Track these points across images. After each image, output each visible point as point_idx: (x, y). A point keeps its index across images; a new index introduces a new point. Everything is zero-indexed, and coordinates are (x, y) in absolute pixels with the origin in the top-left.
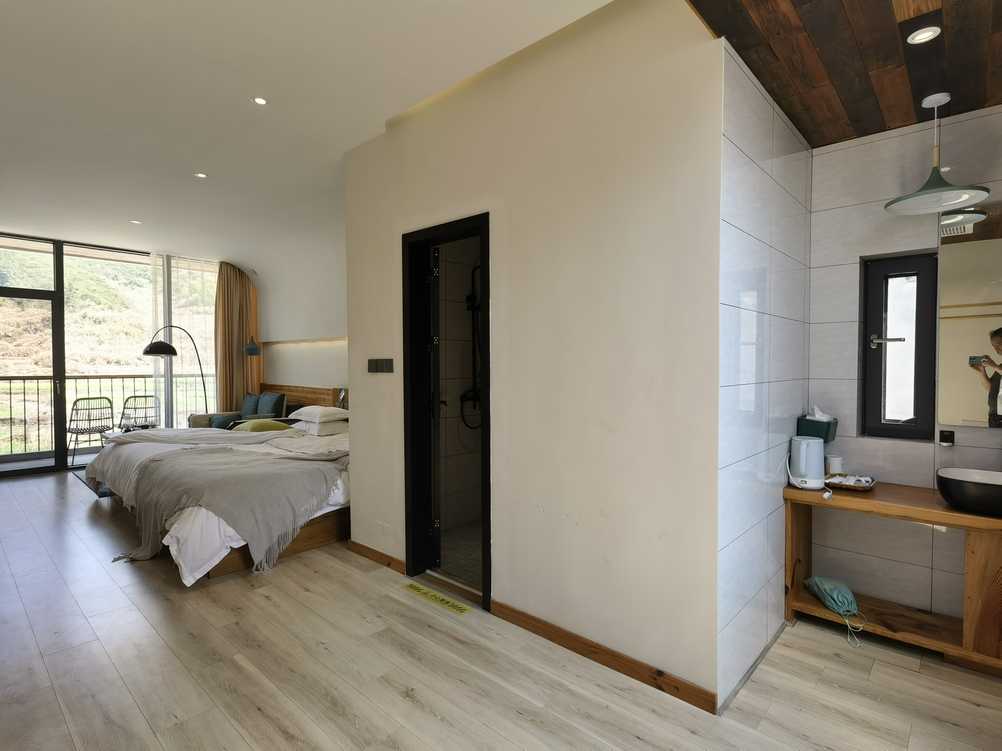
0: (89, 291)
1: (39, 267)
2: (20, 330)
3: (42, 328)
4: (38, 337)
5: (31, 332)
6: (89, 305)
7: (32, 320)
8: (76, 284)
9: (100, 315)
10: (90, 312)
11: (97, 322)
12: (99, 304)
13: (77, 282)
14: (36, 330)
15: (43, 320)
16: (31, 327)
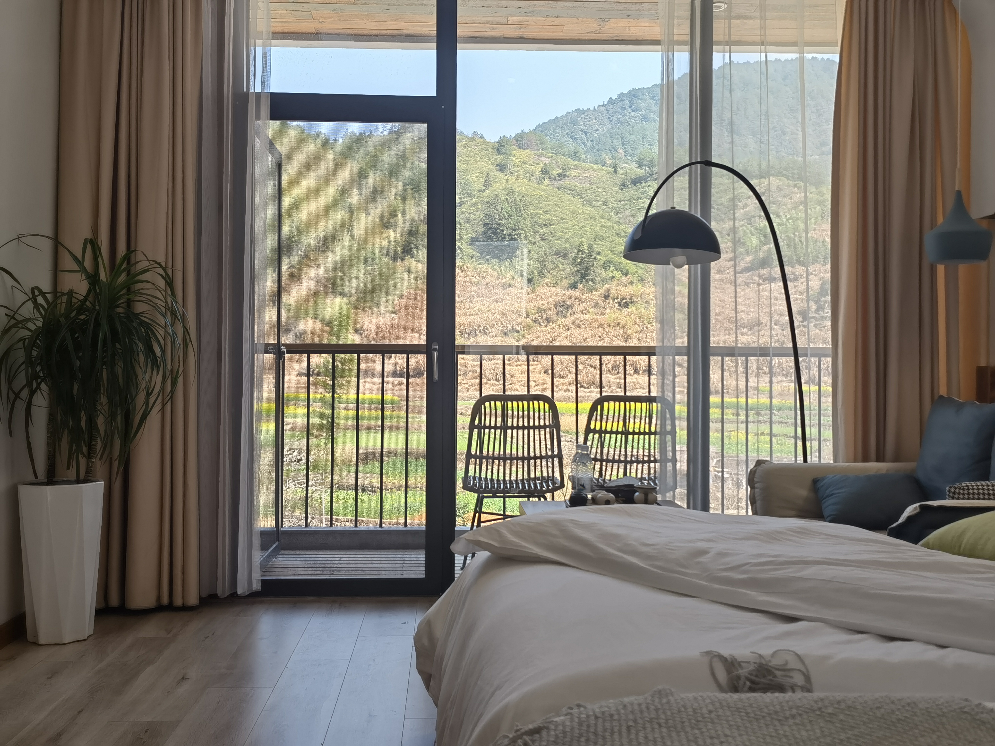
0: (614, 254)
1: (554, 224)
2: (529, 321)
3: (555, 318)
4: (550, 330)
5: (542, 324)
6: (613, 277)
7: (543, 304)
8: (598, 244)
9: (626, 291)
10: (614, 289)
11: (624, 303)
12: (626, 274)
13: (600, 242)
14: (548, 320)
15: (556, 305)
16: (542, 316)
